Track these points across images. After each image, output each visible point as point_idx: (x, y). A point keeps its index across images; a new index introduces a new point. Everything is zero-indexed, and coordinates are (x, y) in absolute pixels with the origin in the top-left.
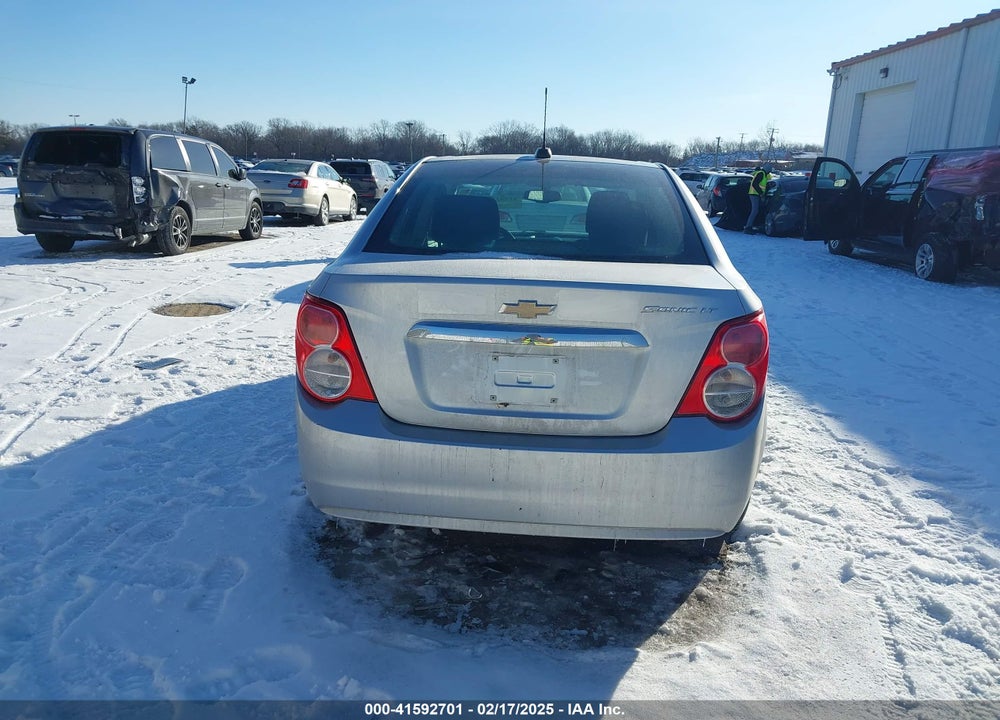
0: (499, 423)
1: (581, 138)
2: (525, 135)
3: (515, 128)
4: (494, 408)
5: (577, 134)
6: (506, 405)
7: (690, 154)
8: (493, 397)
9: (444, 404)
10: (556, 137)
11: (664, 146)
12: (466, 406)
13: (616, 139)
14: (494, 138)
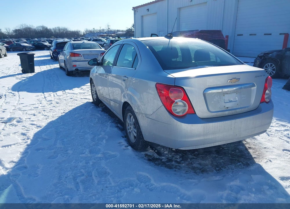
0: (227, 113)
1: (50, 29)
2: (30, 28)
3: (26, 26)
4: (225, 109)
5: (48, 28)
6: (228, 108)
7: (85, 33)
8: (224, 106)
9: (213, 111)
10: (41, 29)
11: (77, 31)
12: (219, 110)
13: (62, 29)
14: (19, 30)
